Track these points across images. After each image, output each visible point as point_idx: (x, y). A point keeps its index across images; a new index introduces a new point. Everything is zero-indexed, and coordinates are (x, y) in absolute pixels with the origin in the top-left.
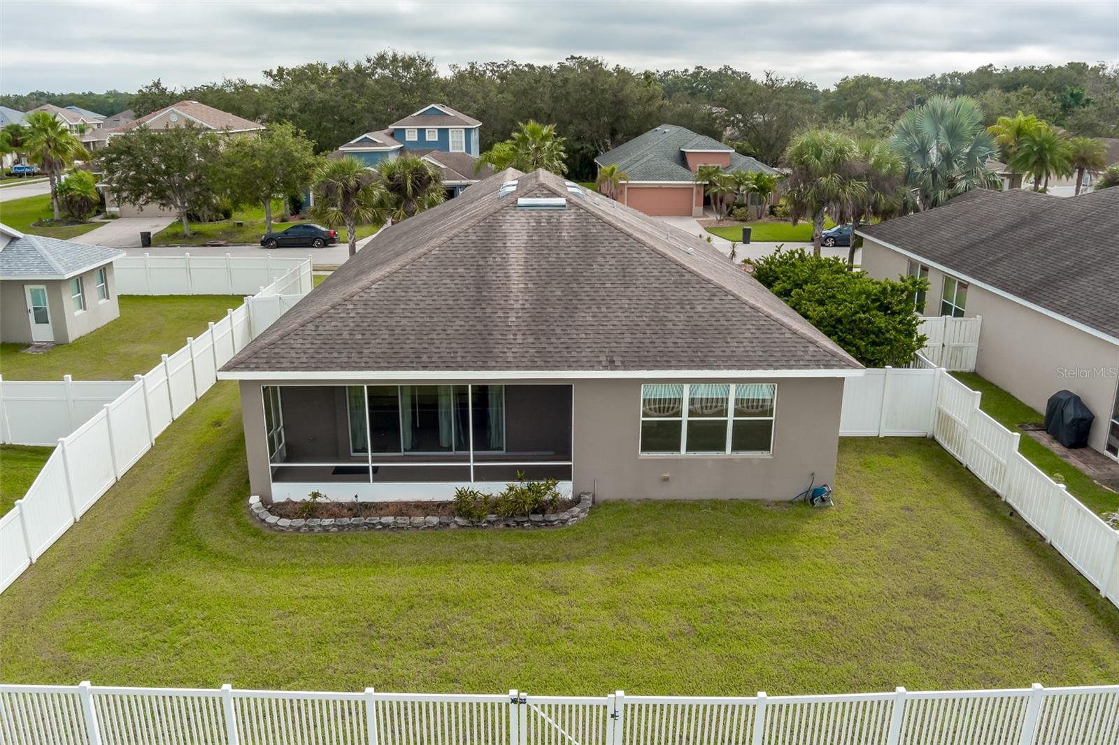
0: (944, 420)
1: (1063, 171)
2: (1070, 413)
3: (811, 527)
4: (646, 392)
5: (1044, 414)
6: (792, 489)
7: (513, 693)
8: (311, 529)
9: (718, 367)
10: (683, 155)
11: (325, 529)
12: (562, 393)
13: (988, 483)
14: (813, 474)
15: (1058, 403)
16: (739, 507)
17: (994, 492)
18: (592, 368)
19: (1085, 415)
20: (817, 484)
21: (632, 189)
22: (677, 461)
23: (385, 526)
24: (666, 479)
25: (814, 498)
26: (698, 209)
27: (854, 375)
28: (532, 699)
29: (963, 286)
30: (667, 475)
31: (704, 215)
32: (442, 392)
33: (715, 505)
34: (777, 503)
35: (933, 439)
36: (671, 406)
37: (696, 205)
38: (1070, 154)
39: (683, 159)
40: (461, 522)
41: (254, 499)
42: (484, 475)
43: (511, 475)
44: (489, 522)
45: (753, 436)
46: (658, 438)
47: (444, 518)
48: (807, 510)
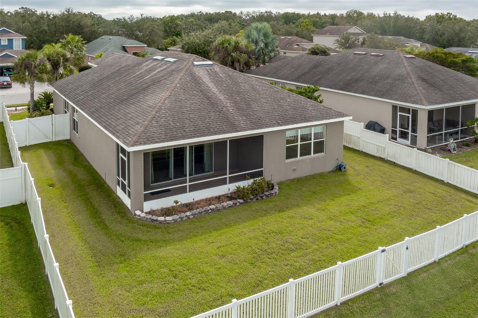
3: (344, 177)
4: (288, 134)
6: (331, 166)
8: (181, 218)
10: (124, 47)
12: (259, 139)
13: (376, 155)
14: (337, 159)
17: (381, 158)
19: (382, 128)
20: (340, 163)
22: (298, 161)
24: (294, 170)
30: (295, 168)
34: (329, 172)
40: (241, 201)
41: (138, 212)
42: (233, 180)
43: (243, 178)
44: (251, 199)
45: (319, 147)
46: (291, 153)
47: (234, 201)
48: (340, 173)
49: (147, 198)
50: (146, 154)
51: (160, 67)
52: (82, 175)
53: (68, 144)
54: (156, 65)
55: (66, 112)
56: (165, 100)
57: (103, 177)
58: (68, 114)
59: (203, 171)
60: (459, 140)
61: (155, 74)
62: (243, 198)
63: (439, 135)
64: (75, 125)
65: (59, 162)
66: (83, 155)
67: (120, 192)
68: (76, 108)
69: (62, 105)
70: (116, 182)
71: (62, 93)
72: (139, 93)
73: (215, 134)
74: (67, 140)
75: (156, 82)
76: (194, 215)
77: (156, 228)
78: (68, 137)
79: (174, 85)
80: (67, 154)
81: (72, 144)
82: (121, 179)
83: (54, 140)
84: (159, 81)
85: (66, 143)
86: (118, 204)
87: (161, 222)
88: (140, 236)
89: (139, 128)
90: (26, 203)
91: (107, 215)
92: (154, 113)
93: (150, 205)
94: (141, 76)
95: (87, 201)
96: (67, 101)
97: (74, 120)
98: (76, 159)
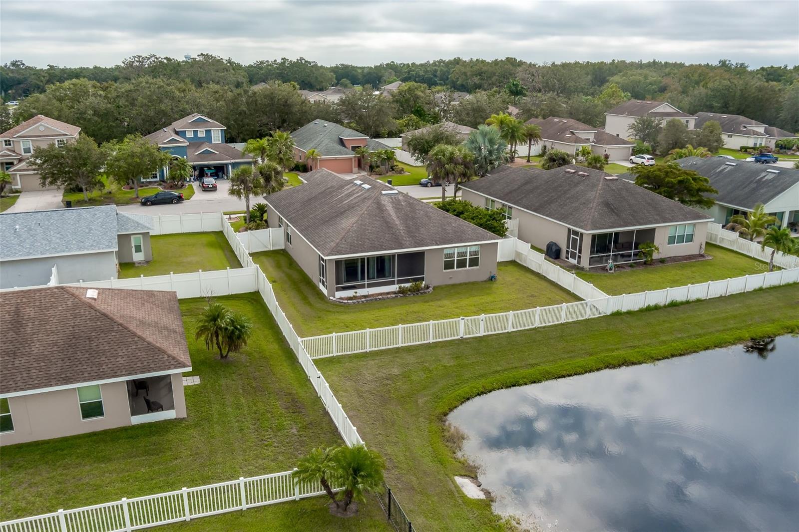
0: (518, 254)
1: (523, 141)
2: (554, 249)
3: (495, 286)
4: (446, 252)
5: (545, 250)
6: (485, 277)
7: (461, 317)
8: (359, 302)
9: (466, 242)
10: (341, 140)
11: (363, 302)
12: (421, 254)
13: (536, 271)
15: (550, 246)
16: (474, 283)
17: (538, 273)
18: (432, 245)
19: (557, 248)
20: (492, 275)
21: (321, 160)
22: (454, 271)
23: (380, 299)
25: (492, 279)
26: (355, 169)
27: (500, 241)
28: (466, 318)
29: (510, 208)
30: (452, 276)
31: (359, 173)
32: (386, 257)
33: (466, 284)
34: (482, 282)
35: (515, 261)
36: (452, 255)
37: (355, 167)
38: (525, 132)
39: (342, 142)
40: (401, 295)
41: (331, 298)
42: (399, 282)
43: (407, 281)
44: (409, 294)
45: (474, 262)
46: (449, 265)
47: (396, 295)
48: (491, 282)
49: (338, 289)
50: (338, 263)
51: (357, 193)
52: (296, 276)
53: (283, 253)
54: (354, 190)
55: (280, 226)
56: (353, 224)
57: (311, 277)
58: (282, 229)
59: (384, 276)
60: (632, 262)
61: (352, 200)
62: (402, 293)
63: (607, 256)
64: (288, 238)
65: (278, 266)
66: (296, 262)
67: (321, 287)
68: (289, 224)
69: (277, 220)
70: (319, 280)
71: (276, 209)
72: (336, 216)
73: (385, 250)
74: (282, 250)
75: (351, 207)
76: (367, 301)
77: (341, 306)
78: (283, 248)
79: (362, 212)
80: (283, 261)
81: (287, 253)
82: (322, 278)
83: (271, 249)
84: (353, 207)
85: (282, 252)
86: (320, 294)
87: (345, 303)
88: (331, 309)
89: (333, 244)
90: (258, 292)
91: (312, 299)
92: (344, 234)
93: (339, 294)
94: (341, 200)
95: (299, 291)
96: (281, 217)
97: (288, 234)
98: (291, 265)
